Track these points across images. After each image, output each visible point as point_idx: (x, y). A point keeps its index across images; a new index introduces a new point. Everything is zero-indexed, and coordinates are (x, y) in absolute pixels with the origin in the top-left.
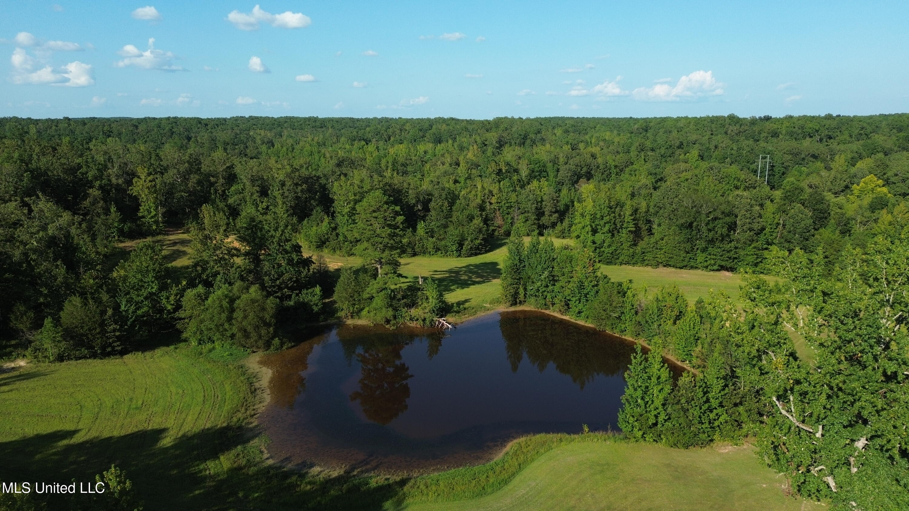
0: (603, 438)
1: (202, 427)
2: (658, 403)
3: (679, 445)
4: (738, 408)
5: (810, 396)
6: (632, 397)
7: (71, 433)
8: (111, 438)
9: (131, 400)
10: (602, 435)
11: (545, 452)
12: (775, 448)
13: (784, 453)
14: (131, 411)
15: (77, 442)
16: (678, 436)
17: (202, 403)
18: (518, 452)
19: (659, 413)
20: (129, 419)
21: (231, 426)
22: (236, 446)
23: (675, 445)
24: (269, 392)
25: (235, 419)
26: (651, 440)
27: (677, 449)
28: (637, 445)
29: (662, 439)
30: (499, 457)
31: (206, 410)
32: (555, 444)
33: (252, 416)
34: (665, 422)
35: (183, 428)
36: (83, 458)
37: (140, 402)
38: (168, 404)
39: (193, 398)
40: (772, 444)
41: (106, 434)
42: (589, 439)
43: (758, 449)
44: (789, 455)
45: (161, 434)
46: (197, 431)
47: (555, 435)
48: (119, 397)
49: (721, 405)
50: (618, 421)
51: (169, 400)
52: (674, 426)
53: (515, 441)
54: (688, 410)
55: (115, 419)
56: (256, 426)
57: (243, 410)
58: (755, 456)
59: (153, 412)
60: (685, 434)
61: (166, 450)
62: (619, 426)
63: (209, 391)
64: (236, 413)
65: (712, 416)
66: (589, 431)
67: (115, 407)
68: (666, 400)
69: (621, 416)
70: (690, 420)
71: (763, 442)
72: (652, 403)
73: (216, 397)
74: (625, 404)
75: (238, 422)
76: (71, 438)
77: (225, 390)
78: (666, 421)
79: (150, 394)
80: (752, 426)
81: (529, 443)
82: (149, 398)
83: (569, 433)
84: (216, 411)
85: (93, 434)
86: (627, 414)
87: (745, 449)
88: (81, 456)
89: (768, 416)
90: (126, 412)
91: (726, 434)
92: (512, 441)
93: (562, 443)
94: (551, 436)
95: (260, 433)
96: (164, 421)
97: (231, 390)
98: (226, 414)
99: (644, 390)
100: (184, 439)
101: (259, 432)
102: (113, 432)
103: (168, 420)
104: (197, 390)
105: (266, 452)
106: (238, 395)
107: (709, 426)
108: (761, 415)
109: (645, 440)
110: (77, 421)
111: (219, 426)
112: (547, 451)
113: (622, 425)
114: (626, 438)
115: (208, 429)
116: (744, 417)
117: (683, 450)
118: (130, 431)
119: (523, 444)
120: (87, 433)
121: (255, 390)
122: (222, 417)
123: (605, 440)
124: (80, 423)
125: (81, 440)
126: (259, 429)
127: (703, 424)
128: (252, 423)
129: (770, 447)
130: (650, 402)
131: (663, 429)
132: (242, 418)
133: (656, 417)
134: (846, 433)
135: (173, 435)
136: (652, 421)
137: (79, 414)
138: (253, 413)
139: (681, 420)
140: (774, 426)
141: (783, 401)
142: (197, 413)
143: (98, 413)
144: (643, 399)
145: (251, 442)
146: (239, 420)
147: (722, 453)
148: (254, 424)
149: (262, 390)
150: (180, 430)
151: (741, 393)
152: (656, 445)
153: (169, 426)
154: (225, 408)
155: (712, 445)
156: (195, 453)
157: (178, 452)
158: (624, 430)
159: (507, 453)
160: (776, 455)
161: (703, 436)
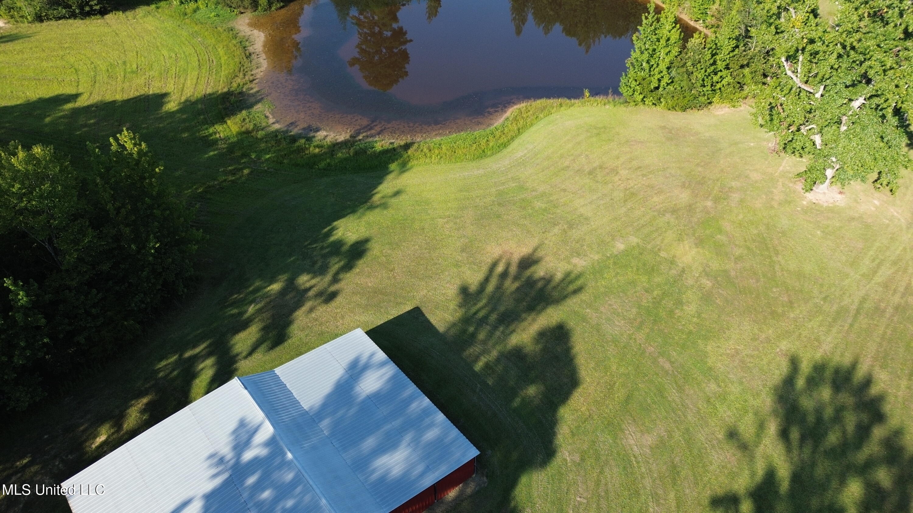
0: (603, 102)
1: (204, 92)
2: (663, 66)
3: (677, 108)
4: (743, 70)
5: (820, 56)
6: (637, 61)
7: (74, 97)
8: (114, 102)
9: (125, 63)
10: (602, 100)
11: (545, 117)
12: (772, 108)
13: (779, 113)
14: (128, 75)
15: (82, 106)
16: (678, 99)
17: (198, 67)
18: (518, 117)
19: (662, 77)
20: (128, 83)
21: (233, 91)
22: (241, 111)
23: (673, 108)
24: (264, 57)
25: (235, 85)
26: (651, 104)
27: (674, 112)
28: (635, 109)
29: (661, 102)
30: (498, 122)
31: (203, 75)
32: (555, 109)
33: (251, 81)
34: (667, 86)
35: (184, 93)
36: (92, 121)
37: (134, 66)
38: (163, 68)
39: (188, 63)
40: (769, 105)
41: (109, 98)
42: (589, 103)
43: (754, 111)
44: (783, 115)
45: (163, 98)
46: (199, 96)
47: (556, 100)
48: (111, 61)
49: (727, 68)
50: (619, 86)
51: (163, 63)
52: (675, 89)
53: (515, 107)
54: (692, 73)
55: (114, 83)
56: (258, 92)
57: (241, 75)
58: (749, 117)
59: (150, 76)
60: (684, 97)
61: (171, 114)
62: (620, 90)
63: (202, 55)
64: (234, 78)
65: (716, 78)
66: (590, 96)
67: (110, 70)
68: (671, 63)
69: (623, 80)
70: (692, 83)
71: (761, 103)
72: (657, 67)
73: (211, 61)
74: (629, 68)
75: (238, 87)
76: (75, 102)
77: (219, 54)
78: (668, 84)
79: (143, 58)
80: (753, 87)
81: (529, 108)
82: (142, 62)
83: (569, 98)
84: (214, 76)
85: (95, 98)
86: (630, 78)
87: (741, 111)
88: (90, 119)
89: (772, 78)
90: (122, 76)
91: (726, 96)
92: (512, 106)
93: (562, 108)
94: (551, 101)
95: (262, 98)
96: (164, 86)
97: (225, 54)
98: (225, 80)
99: (651, 53)
100: (188, 103)
101: (260, 97)
102: (115, 96)
103: (168, 85)
104: (190, 54)
105: (271, 117)
106: (233, 59)
107: (711, 89)
108: (765, 76)
109: (644, 104)
110: (76, 84)
111: (220, 92)
112: (546, 116)
113: (623, 89)
114: (626, 102)
115: (210, 95)
116: (748, 80)
117: (680, 113)
118: (131, 95)
119: (523, 110)
120: (89, 97)
121: (250, 54)
122: (221, 82)
123: (605, 105)
124: (79, 87)
125: (86, 104)
126: (261, 95)
127: (704, 86)
128: (252, 89)
129: (766, 109)
130: (655, 66)
131: (664, 92)
132: (241, 84)
133: (659, 80)
134: (846, 93)
135: (176, 100)
136: (654, 84)
137: (76, 78)
138: (251, 78)
139: (684, 84)
140: (776, 88)
141: (792, 62)
142: (195, 78)
143: (95, 77)
144: (648, 62)
145: (255, 107)
146: (239, 85)
147: (718, 115)
148: (255, 90)
149: (257, 55)
150: (181, 94)
151: (751, 54)
152: (654, 109)
153: (169, 91)
154: (223, 73)
155: (709, 107)
156: (202, 117)
157: (184, 116)
158: (625, 94)
159: (507, 119)
160: (771, 115)
161: (702, 99)
